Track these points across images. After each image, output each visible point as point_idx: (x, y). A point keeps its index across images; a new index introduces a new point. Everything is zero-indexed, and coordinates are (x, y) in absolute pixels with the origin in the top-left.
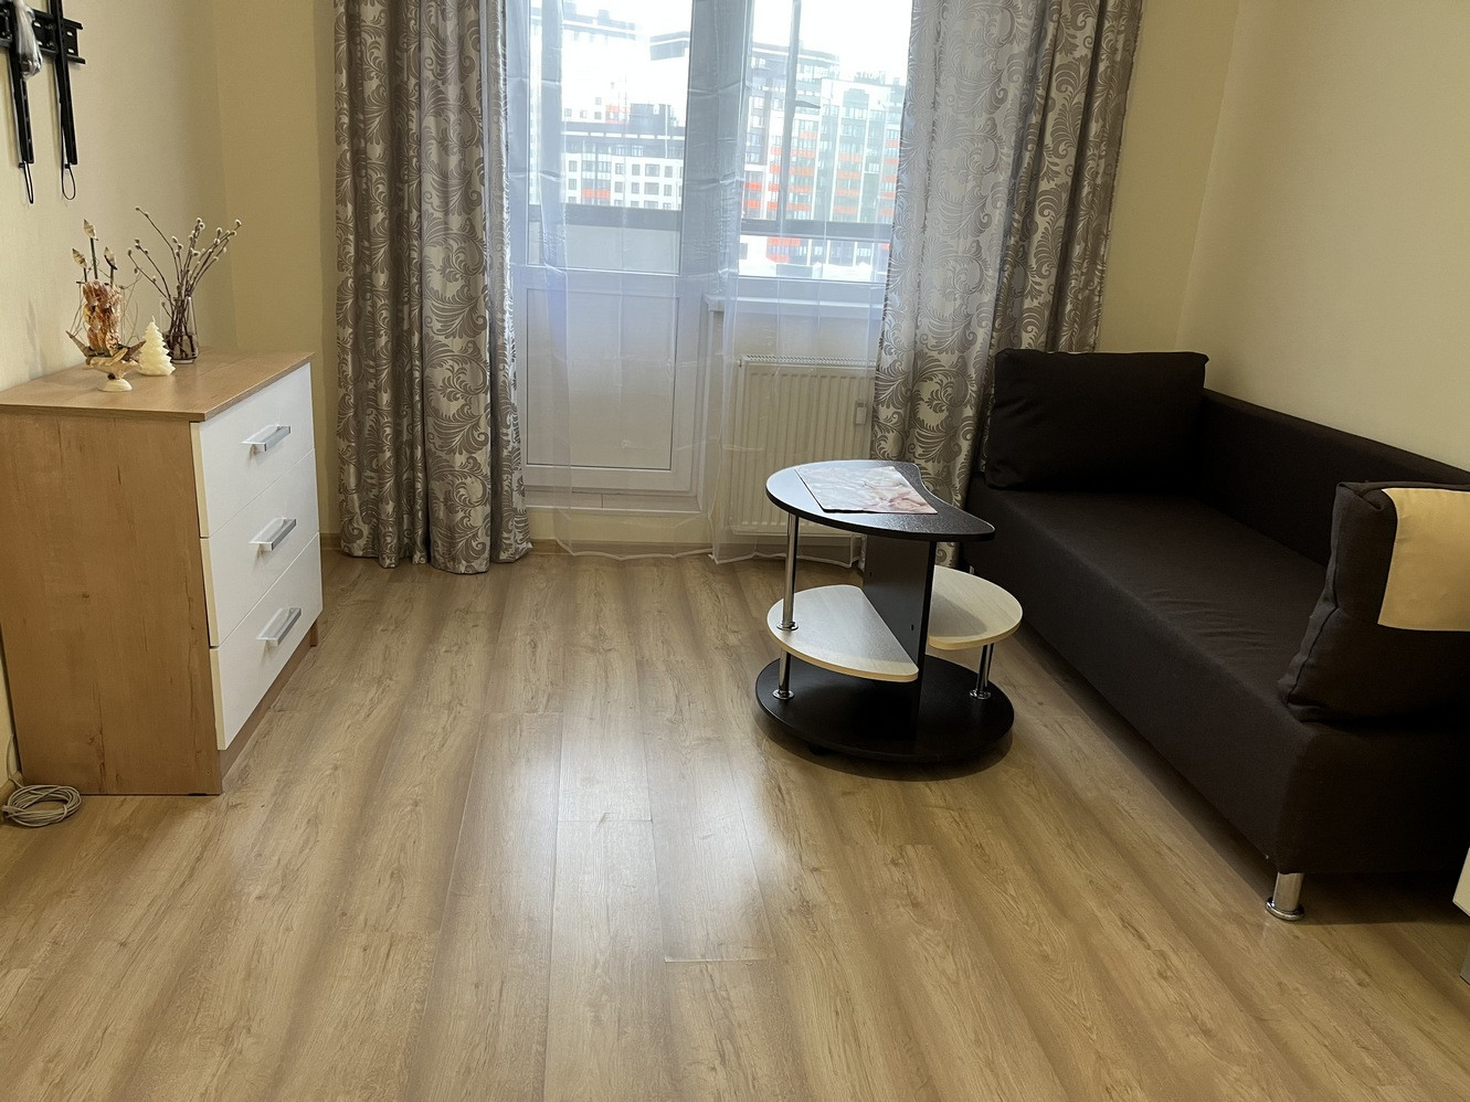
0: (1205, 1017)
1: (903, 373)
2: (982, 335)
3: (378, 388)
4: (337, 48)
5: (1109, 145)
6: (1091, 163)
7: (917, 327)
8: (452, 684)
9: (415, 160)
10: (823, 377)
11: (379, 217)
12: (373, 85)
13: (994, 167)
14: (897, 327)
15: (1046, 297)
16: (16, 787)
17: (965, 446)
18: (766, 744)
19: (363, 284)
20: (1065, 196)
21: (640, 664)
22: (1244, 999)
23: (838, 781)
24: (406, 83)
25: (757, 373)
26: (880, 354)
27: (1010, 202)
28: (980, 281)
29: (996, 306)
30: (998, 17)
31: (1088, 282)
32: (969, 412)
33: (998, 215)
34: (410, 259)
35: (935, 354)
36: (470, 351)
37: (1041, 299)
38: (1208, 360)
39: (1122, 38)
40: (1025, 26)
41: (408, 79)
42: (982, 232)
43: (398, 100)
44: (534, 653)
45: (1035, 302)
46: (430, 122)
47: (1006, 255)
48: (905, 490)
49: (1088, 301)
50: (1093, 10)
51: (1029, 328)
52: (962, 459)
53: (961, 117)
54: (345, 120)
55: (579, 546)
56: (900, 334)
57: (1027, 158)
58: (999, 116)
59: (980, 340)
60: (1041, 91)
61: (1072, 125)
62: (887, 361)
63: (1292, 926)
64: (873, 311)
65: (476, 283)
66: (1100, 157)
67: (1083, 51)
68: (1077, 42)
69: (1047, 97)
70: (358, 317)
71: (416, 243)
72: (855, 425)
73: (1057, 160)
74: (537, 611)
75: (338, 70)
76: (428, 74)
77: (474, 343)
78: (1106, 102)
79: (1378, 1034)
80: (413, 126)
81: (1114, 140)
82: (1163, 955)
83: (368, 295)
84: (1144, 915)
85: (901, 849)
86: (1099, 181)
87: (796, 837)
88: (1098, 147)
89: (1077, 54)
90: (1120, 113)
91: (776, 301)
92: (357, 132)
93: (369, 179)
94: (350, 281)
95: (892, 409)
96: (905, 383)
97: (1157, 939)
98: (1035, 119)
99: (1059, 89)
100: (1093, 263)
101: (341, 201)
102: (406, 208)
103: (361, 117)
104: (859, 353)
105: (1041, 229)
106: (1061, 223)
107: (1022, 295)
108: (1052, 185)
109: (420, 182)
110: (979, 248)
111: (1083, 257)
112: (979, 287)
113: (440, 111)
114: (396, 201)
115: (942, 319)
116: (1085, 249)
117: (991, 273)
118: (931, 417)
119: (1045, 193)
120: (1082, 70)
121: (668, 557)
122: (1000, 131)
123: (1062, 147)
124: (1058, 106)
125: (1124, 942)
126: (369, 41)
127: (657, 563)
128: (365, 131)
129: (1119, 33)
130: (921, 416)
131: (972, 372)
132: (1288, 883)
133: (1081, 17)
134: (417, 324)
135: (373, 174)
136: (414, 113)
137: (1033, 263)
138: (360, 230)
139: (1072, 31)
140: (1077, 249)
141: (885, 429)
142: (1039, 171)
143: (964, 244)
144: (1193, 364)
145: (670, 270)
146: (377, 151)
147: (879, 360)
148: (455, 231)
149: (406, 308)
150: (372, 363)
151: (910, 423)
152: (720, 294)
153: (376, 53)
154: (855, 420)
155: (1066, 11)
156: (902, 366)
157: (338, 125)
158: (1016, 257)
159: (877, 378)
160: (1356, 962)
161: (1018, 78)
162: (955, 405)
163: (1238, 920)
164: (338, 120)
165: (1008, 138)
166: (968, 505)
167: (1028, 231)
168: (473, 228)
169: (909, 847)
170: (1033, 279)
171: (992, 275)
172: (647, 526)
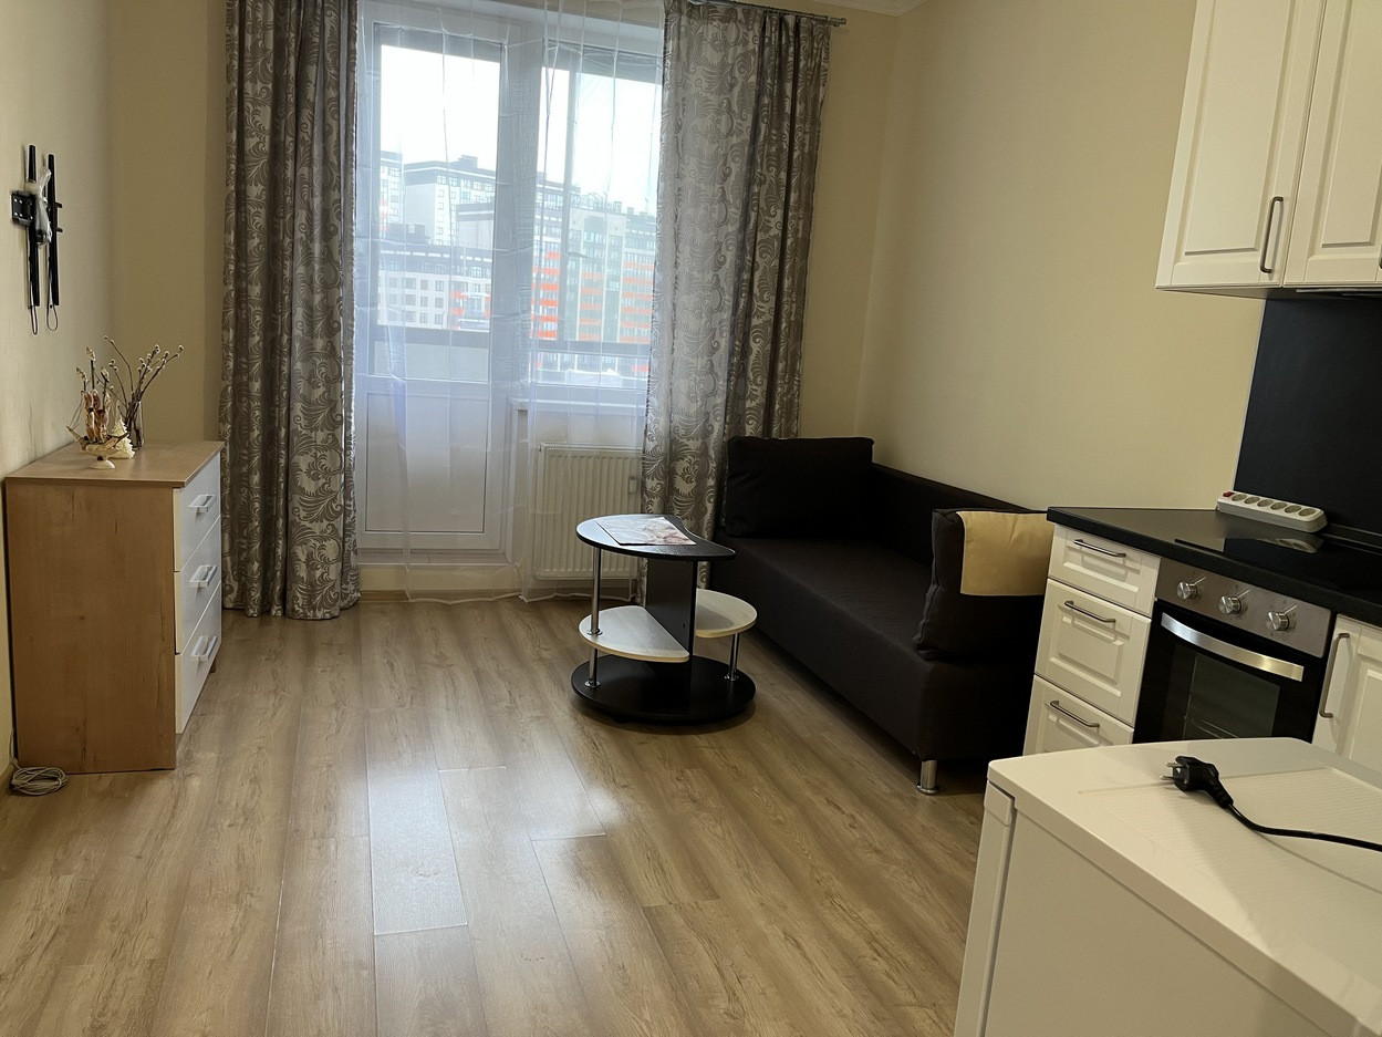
0: (878, 845)
1: (663, 454)
2: (717, 426)
3: (250, 472)
4: (227, 216)
5: (798, 294)
6: (786, 307)
7: (671, 421)
8: (333, 692)
9: (287, 297)
10: (602, 458)
11: (257, 338)
12: (255, 242)
13: (720, 308)
14: (657, 421)
15: (761, 400)
16: (16, 769)
17: (710, 507)
18: (580, 717)
19: (240, 391)
20: (770, 329)
21: (478, 673)
22: (900, 833)
23: (634, 737)
24: (282, 241)
25: (555, 457)
26: (645, 441)
27: (732, 332)
28: (714, 389)
29: (726, 406)
30: (716, 207)
31: (790, 389)
32: (711, 482)
33: (724, 342)
34: (281, 372)
35: (684, 441)
36: (330, 441)
37: (758, 401)
38: (872, 442)
39: (801, 222)
40: (735, 214)
41: (284, 238)
42: (713, 353)
43: (274, 254)
44: (392, 669)
45: (754, 403)
46: (300, 270)
47: (732, 370)
48: (672, 531)
49: (791, 402)
50: (780, 205)
51: (750, 422)
52: (708, 516)
53: (695, 273)
54: (232, 267)
55: (416, 595)
56: (659, 425)
57: (742, 302)
58: (721, 273)
59: (716, 431)
60: (749, 258)
61: (772, 281)
62: (651, 445)
63: (933, 798)
64: (638, 409)
65: (335, 390)
66: (792, 302)
67: (776, 231)
68: (772, 225)
69: (754, 261)
70: (235, 416)
71: (286, 360)
72: (629, 493)
73: (762, 304)
74: (387, 642)
75: (227, 230)
76: (299, 235)
77: (333, 435)
78: (793, 266)
80: (287, 273)
81: (801, 290)
82: (852, 816)
83: (244, 399)
84: (841, 798)
85: (682, 772)
86: (793, 318)
88: (790, 296)
89: (772, 233)
90: (804, 272)
91: (567, 402)
92: (240, 276)
93: (248, 310)
94: (230, 388)
95: (656, 481)
96: (665, 461)
97: (848, 809)
98: (746, 276)
99: (761, 256)
100: (792, 375)
101: (225, 328)
102: (279, 333)
103: (244, 265)
104: (629, 440)
105: (755, 352)
106: (769, 347)
107: (743, 398)
108: (760, 321)
109: (291, 314)
110: (712, 365)
111: (785, 371)
112: (714, 393)
113: (308, 263)
114: (270, 327)
115: (689, 416)
116: (786, 366)
118: (684, 487)
119: (756, 326)
120: (776, 244)
121: (488, 602)
122: (723, 284)
123: (766, 295)
124: (761, 268)
125: (828, 811)
126: (253, 211)
127: (476, 605)
128: (247, 275)
129: (799, 219)
130: (677, 486)
131: (712, 453)
132: (928, 767)
133: (772, 209)
134: (284, 421)
135: (252, 307)
136: (288, 263)
137: (751, 375)
138: (239, 348)
139: (767, 218)
140: (781, 366)
141: (651, 495)
142: (751, 312)
143: (701, 363)
144: (865, 444)
145: (483, 379)
146: (256, 291)
147: (645, 445)
148: (318, 350)
149: (277, 410)
150: (245, 452)
151: (669, 491)
152: (523, 397)
153: (258, 219)
154: (629, 489)
155: (763, 204)
156: (661, 450)
157: (226, 271)
158: (738, 372)
159: (643, 459)
161: (733, 248)
162: (701, 478)
163: (901, 797)
164: (226, 267)
165: (728, 287)
166: (714, 538)
167: (746, 352)
168: (333, 348)
169: (687, 771)
170: (751, 387)
171: (722, 384)
172: (471, 576)
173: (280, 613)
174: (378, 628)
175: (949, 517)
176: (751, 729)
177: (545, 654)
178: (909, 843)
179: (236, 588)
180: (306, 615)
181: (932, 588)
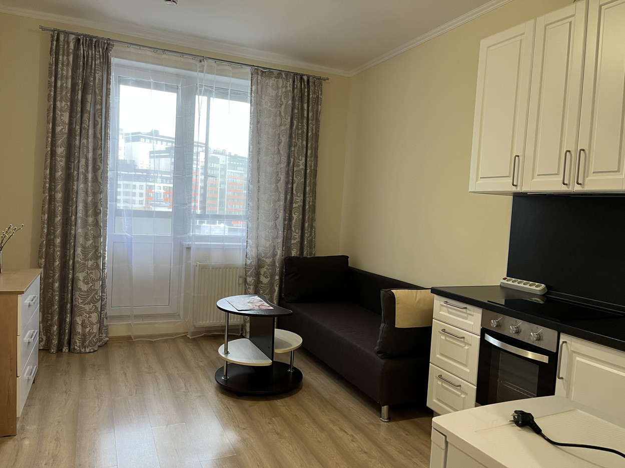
0: (365, 449)
1: (254, 266)
2: (279, 252)
3: (53, 282)
4: (46, 162)
5: (312, 193)
6: (308, 199)
7: (258, 251)
8: (96, 390)
9: (74, 199)
10: (227, 269)
11: (59, 218)
12: (59, 174)
13: (279, 200)
14: (251, 251)
17: (277, 289)
18: (220, 395)
19: (50, 243)
20: (301, 209)
21: (168, 375)
22: (375, 443)
23: (247, 403)
24: (73, 173)
25: (203, 268)
26: (246, 260)
27: (285, 210)
28: (277, 235)
29: (283, 243)
30: (276, 156)
31: (311, 234)
32: (277, 277)
33: (281, 215)
34: (71, 233)
35: (264, 259)
36: (95, 265)
37: (297, 240)
38: (349, 257)
39: (313, 163)
40: (284, 159)
41: (74, 171)
42: (276, 220)
43: (69, 178)
44: (126, 376)
45: (295, 241)
46: (82, 186)
47: (285, 227)
48: (262, 303)
49: (311, 240)
50: (304, 155)
51: (294, 250)
52: (276, 293)
53: (267, 185)
54: (47, 185)
55: (136, 337)
56: (252, 252)
57: (288, 197)
58: (279, 185)
59: (279, 254)
60: (291, 178)
61: (301, 188)
62: (249, 262)
63: (387, 423)
64: (243, 246)
65: (98, 241)
66: (310, 197)
67: (302, 167)
68: (300, 164)
69: (293, 179)
70: (47, 255)
71: (73, 228)
72: (239, 284)
73: (298, 198)
74: (123, 362)
75: (46, 168)
76: (81, 170)
77: (97, 263)
78: (310, 181)
79: (412, 447)
80: (75, 187)
81: (314, 192)
82: (352, 436)
83: (52, 247)
84: (346, 427)
85: (271, 419)
86: (311, 204)
87: (236, 421)
88: (309, 194)
89: (300, 167)
90: (315, 184)
92: (52, 189)
93: (55, 205)
94: (44, 242)
95: (251, 278)
96: (255, 269)
97: (350, 432)
98: (290, 186)
99: (296, 177)
100: (312, 228)
101: (43, 214)
102: (70, 215)
103: (54, 184)
104: (239, 259)
105: (295, 219)
106: (301, 216)
107: (290, 239)
108: (297, 205)
109: (76, 206)
110: (276, 225)
111: (308, 227)
112: (277, 237)
113: (86, 183)
114: (66, 213)
115: (266, 248)
116: (309, 224)
117: (280, 232)
118: (265, 280)
119: (295, 208)
120: (302, 172)
121: (171, 339)
122: (280, 189)
123: (299, 194)
124: (296, 182)
125: (341, 434)
126: (59, 159)
127: (165, 341)
128: (55, 189)
129: (312, 161)
130: (261, 280)
131: (277, 264)
132: (385, 409)
133: (300, 157)
134: (72, 257)
135: (57, 204)
136: (75, 183)
137: (293, 229)
138: (50, 223)
139: (298, 161)
140: (306, 225)
141: (249, 285)
142: (292, 201)
143: (271, 224)
144: (345, 258)
145: (169, 234)
146: (59, 196)
147: (246, 261)
148: (90, 223)
149: (68, 251)
150: (51, 272)
151: (258, 282)
152: (189, 241)
153: (61, 163)
154: (239, 282)
155: (296, 155)
156: (254, 263)
157: (44, 187)
158: (288, 227)
159: (245, 268)
160: (405, 430)
161: (284, 174)
162: (272, 275)
163: (373, 424)
164: (44, 185)
165: (282, 191)
166: (279, 304)
167: (291, 219)
168: (97, 222)
169: (273, 419)
170: (294, 234)
171: (281, 233)
172: (163, 327)
173: (67, 351)
174: (118, 355)
175: (388, 292)
176: (302, 395)
177: (201, 364)
178: (380, 447)
179: (44, 339)
180: (80, 351)
181: (382, 325)
